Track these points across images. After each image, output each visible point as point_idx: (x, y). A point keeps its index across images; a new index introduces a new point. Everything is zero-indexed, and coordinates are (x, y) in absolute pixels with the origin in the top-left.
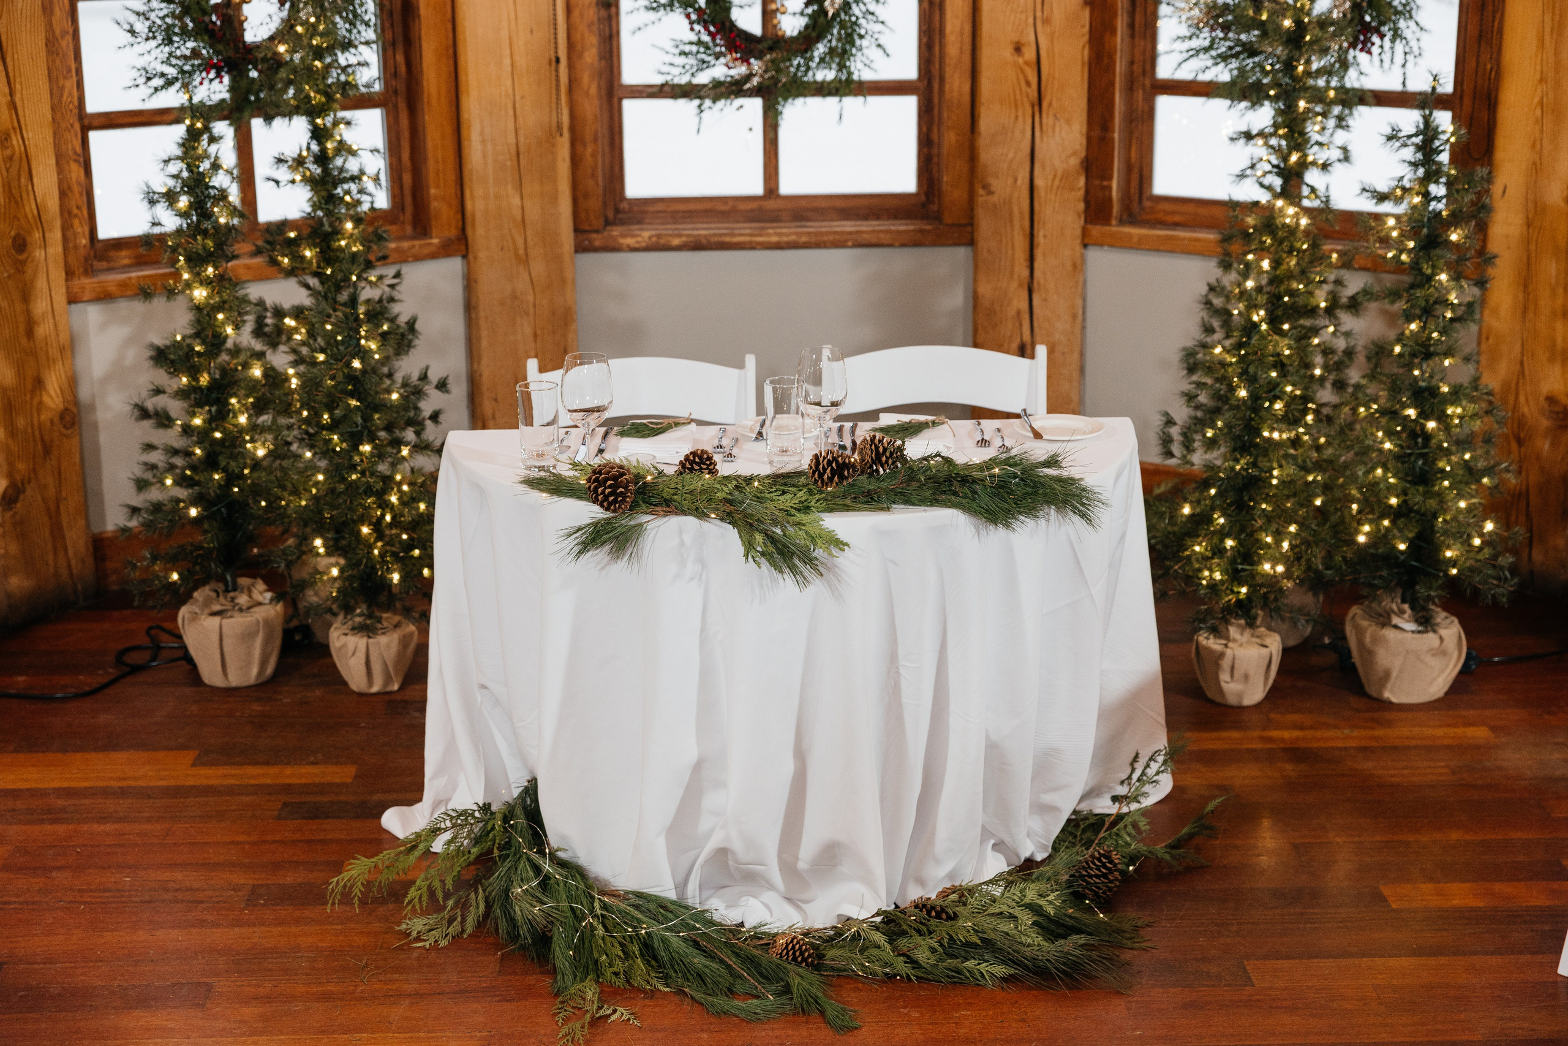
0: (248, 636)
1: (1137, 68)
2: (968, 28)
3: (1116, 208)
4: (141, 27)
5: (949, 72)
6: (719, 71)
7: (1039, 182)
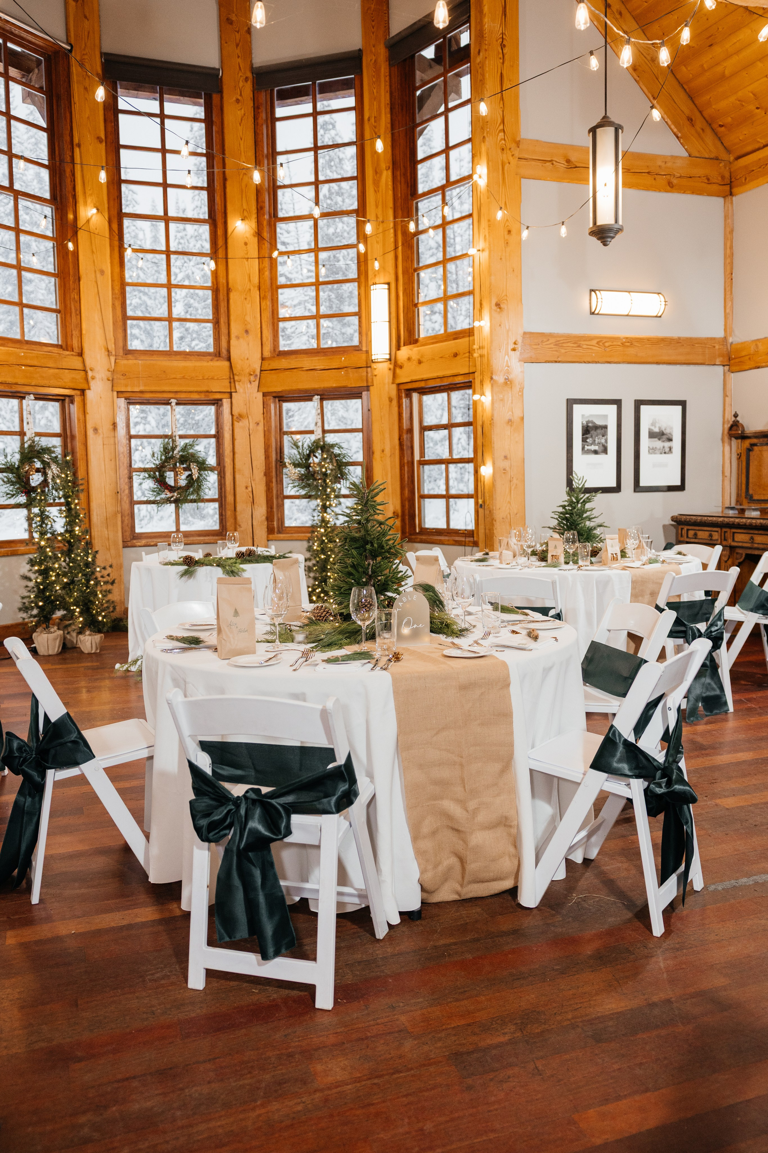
0: (55, 639)
1: (279, 493)
2: (232, 483)
3: (276, 530)
4: (6, 479)
5: (227, 494)
6: (163, 496)
7: (254, 523)
